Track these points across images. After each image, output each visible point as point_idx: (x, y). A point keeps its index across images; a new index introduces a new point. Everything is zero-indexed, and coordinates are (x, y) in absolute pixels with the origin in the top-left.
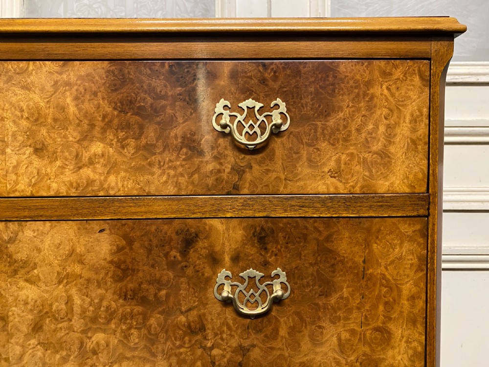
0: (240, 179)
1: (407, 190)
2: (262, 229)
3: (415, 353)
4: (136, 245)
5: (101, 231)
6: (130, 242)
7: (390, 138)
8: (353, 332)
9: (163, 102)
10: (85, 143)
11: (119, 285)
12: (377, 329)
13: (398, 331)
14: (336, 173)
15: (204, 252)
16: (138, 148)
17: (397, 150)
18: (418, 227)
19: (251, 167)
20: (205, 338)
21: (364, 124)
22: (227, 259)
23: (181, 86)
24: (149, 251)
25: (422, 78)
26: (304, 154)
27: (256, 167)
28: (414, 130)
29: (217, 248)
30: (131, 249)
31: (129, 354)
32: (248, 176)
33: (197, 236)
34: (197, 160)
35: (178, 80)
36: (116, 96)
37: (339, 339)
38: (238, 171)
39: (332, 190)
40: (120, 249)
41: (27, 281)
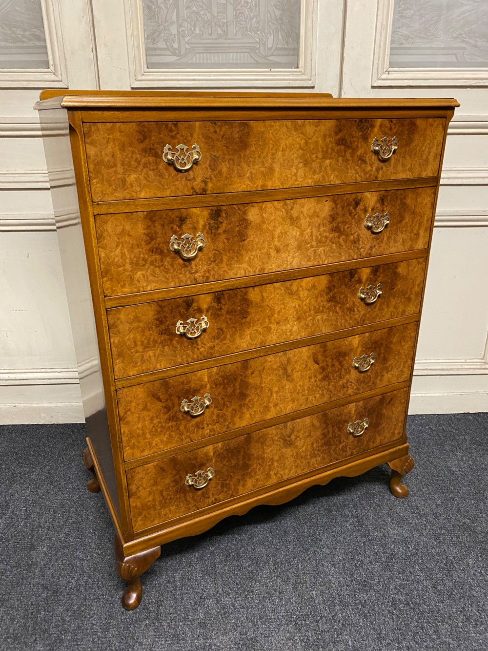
0: (378, 174)
1: (432, 175)
2: (383, 195)
3: (426, 242)
4: (338, 206)
5: (327, 201)
6: (336, 205)
7: (429, 153)
8: (408, 236)
9: (355, 139)
10: (323, 160)
11: (331, 225)
12: (415, 234)
13: (422, 233)
14: (410, 170)
15: (362, 207)
16: (343, 161)
17: (431, 158)
18: (433, 191)
19: (382, 168)
20: (359, 245)
21: (422, 147)
22: (370, 210)
23: (362, 132)
24: (343, 208)
25: (442, 127)
26: (401, 160)
27: (384, 168)
28: (437, 150)
29: (367, 206)
30: (337, 208)
31: (331, 255)
32: (380, 172)
33: (360, 200)
34: (363, 166)
35: (361, 129)
36: (338, 137)
37: (403, 240)
38: (378, 170)
39: (408, 177)
40: (333, 209)
41: (297, 227)
